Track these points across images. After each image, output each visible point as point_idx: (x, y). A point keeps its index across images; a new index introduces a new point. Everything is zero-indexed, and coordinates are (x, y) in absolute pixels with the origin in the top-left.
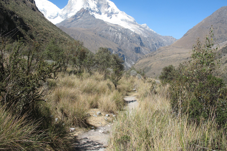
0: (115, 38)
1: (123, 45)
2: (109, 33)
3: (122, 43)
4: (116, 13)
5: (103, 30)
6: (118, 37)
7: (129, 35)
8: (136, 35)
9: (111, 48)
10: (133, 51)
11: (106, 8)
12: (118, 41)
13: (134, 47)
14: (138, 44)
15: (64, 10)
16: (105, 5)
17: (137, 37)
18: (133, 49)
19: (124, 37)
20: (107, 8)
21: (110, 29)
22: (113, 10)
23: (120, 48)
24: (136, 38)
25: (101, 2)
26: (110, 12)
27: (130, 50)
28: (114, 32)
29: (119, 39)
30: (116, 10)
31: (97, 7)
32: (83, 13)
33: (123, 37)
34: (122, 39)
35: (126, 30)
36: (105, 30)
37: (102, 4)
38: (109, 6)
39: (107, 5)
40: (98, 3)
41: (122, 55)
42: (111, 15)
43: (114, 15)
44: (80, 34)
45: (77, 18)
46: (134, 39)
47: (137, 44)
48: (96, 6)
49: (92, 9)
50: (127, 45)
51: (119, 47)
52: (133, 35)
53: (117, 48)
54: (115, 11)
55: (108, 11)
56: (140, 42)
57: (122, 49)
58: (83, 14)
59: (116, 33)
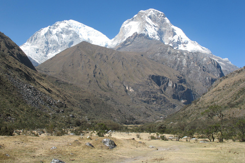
0: (175, 63)
1: (190, 75)
2: (166, 56)
3: (189, 72)
4: (184, 43)
5: (157, 53)
6: (181, 61)
7: (201, 62)
8: (213, 61)
9: (165, 76)
10: (207, 84)
11: (170, 36)
12: (182, 68)
13: (209, 78)
14: (216, 75)
15: (114, 40)
16: (170, 31)
17: (215, 65)
18: (208, 81)
19: (192, 63)
20: (172, 36)
21: (168, 51)
22: (180, 39)
23: (183, 78)
24: (213, 66)
25: (164, 29)
26: (176, 41)
27: (201, 83)
28: (176, 55)
29: (182, 65)
30: (185, 38)
31: (158, 35)
32: (135, 37)
33: (190, 63)
34: (187, 66)
35: (196, 55)
36: (161, 52)
37: (165, 30)
38: (175, 34)
39: (172, 32)
40: (160, 30)
41: (186, 89)
42: (177, 46)
43: (182, 45)
44: (114, 53)
45: (127, 44)
46: (210, 69)
47: (214, 75)
48: (156, 33)
49: (149, 36)
50: (196, 74)
51: (181, 76)
52: (207, 61)
53: (178, 77)
54: (183, 41)
55: (173, 40)
56: (220, 73)
57: (187, 81)
58: (134, 39)
59: (177, 55)
